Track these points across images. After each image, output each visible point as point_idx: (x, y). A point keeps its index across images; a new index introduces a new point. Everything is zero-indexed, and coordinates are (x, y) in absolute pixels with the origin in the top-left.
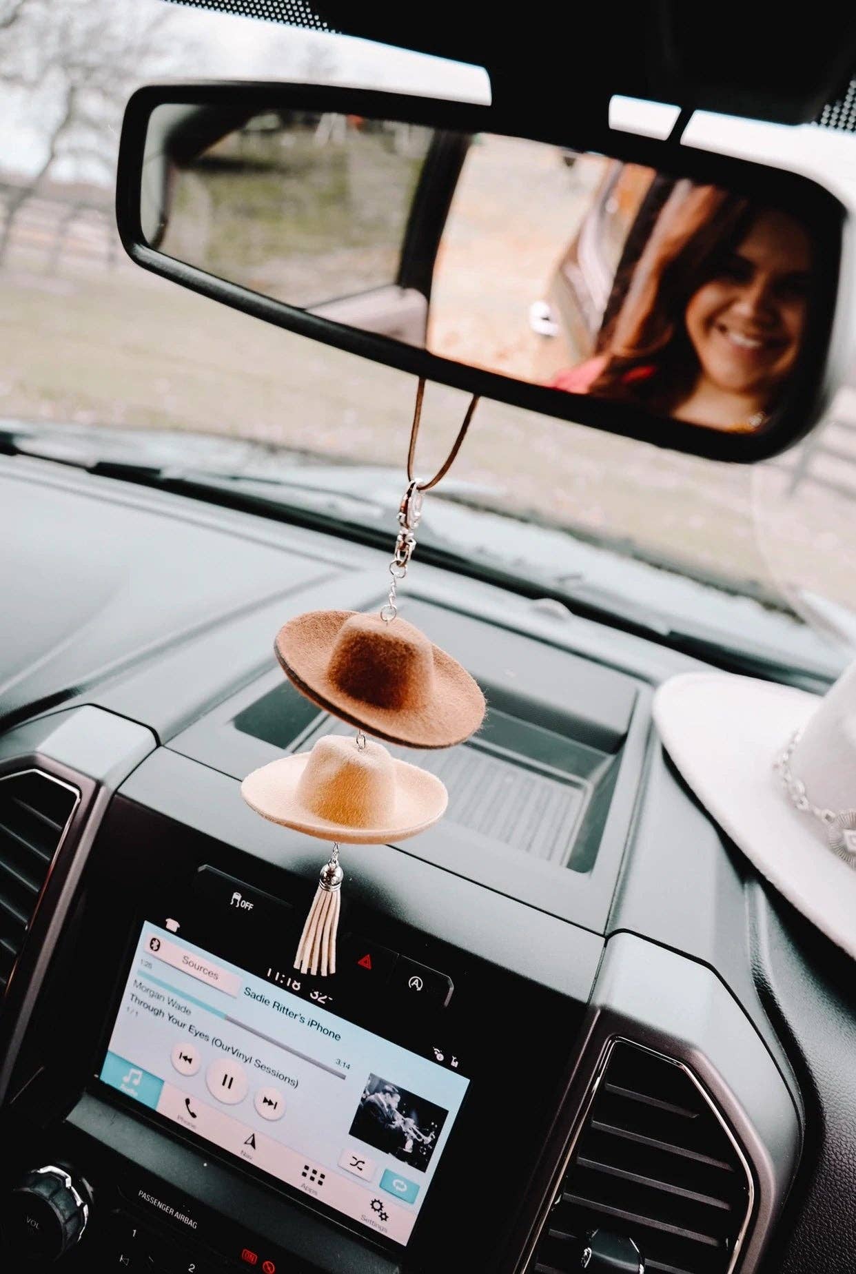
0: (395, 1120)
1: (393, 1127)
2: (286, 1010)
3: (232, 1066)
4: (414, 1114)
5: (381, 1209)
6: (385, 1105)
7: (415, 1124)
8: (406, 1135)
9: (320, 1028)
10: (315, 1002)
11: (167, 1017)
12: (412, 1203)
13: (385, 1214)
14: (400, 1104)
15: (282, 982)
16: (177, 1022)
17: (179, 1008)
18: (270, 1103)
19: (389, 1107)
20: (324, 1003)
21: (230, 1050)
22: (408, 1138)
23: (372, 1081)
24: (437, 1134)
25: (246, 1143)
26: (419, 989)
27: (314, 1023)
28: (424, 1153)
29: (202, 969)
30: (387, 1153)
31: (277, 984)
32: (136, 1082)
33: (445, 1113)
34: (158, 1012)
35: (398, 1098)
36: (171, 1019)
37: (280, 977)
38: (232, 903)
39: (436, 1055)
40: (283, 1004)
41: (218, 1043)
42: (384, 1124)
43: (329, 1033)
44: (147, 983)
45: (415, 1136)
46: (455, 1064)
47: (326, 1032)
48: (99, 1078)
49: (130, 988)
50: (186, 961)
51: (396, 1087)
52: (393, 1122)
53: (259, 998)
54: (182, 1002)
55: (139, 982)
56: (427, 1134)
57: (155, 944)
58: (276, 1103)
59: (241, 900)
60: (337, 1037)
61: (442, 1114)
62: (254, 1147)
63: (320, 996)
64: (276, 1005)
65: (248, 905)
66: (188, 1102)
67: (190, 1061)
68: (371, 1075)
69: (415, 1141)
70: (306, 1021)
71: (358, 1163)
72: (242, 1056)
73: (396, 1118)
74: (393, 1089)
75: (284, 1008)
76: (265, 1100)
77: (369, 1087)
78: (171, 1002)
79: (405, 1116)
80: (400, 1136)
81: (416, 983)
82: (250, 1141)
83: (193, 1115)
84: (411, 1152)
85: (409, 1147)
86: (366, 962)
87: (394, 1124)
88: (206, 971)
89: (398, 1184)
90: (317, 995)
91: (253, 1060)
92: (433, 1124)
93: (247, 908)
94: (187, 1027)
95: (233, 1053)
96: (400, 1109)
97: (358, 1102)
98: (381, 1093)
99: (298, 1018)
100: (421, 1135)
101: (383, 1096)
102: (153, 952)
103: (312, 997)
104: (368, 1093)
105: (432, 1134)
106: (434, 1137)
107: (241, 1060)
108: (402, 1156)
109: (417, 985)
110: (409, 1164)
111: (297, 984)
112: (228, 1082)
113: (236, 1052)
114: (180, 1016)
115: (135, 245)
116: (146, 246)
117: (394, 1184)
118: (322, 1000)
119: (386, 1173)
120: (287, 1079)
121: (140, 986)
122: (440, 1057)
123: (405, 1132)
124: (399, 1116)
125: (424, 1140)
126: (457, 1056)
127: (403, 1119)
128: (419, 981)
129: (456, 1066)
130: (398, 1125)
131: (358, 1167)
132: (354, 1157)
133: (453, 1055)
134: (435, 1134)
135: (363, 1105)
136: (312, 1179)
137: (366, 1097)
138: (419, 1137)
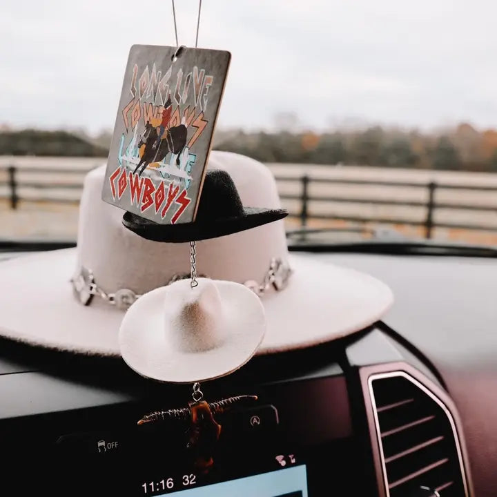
10: (189, 487)
15: (158, 490)
20: (195, 482)
26: (259, 423)
31: (155, 494)
37: (156, 487)
38: (100, 451)
39: (281, 464)
46: (293, 461)
59: (106, 444)
63: (190, 479)
65: (113, 445)
81: (255, 421)
90: (188, 481)
93: (114, 447)
103: (185, 485)
111: (170, 483)
118: (193, 481)
122: (283, 463)
126: (292, 456)
128: (256, 418)
129: (295, 462)
133: (290, 456)
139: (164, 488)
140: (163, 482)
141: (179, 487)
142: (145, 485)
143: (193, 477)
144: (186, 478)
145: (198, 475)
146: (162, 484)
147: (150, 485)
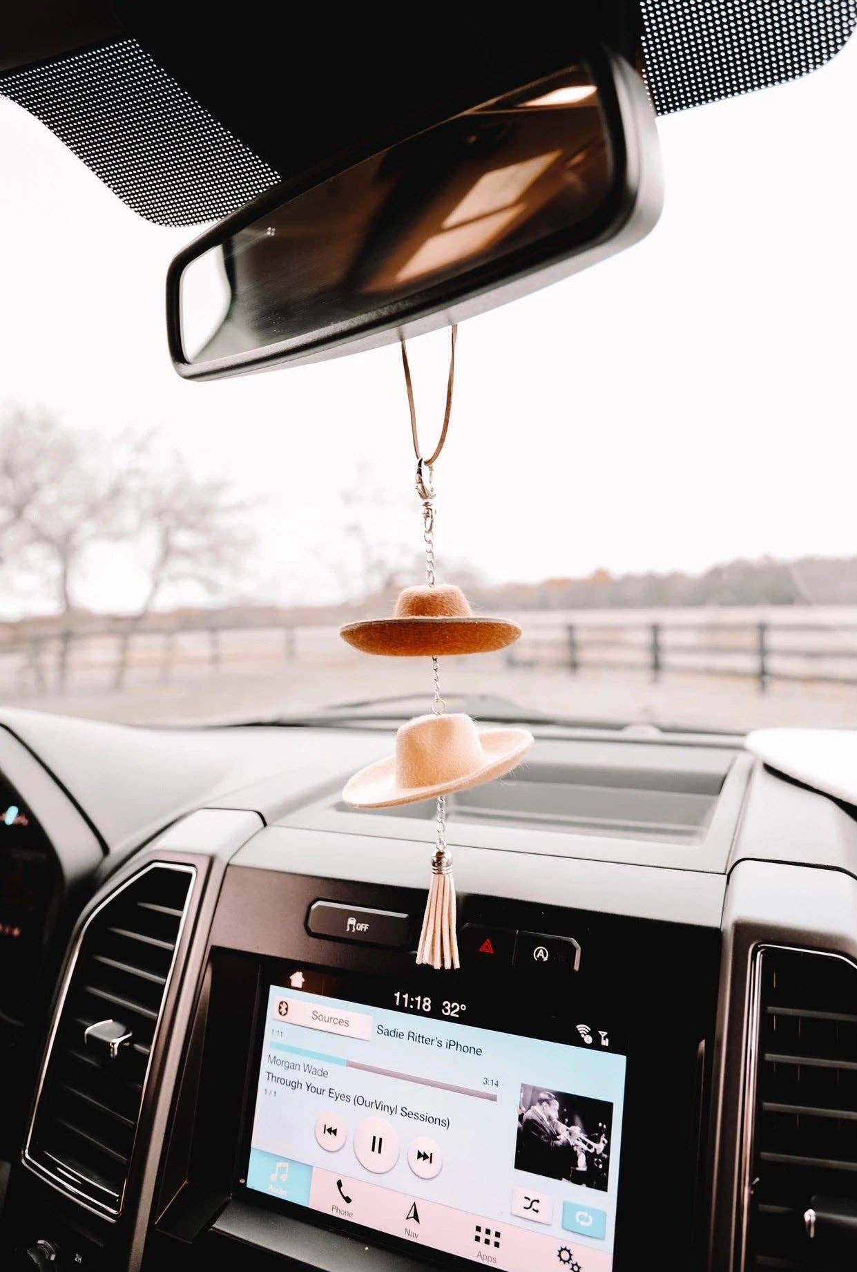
0: (559, 1134)
1: (559, 1143)
2: (421, 1038)
3: (381, 1124)
4: (578, 1120)
5: (570, 1259)
6: (545, 1119)
8: (575, 1149)
9: (459, 1047)
10: (449, 1019)
11: (304, 1087)
12: (603, 1239)
13: (576, 1265)
14: (560, 1111)
15: (412, 1007)
16: (316, 1090)
17: (316, 1073)
18: (425, 1157)
19: (550, 1119)
20: (457, 1016)
21: (374, 1105)
22: (579, 1153)
23: (524, 1093)
24: (608, 1137)
25: (408, 1218)
26: (545, 959)
27: (452, 1043)
29: (332, 1020)
30: (561, 1179)
31: (407, 1011)
32: (284, 1177)
33: (609, 1106)
34: (296, 1085)
35: (556, 1104)
36: (310, 1088)
37: (409, 1002)
38: (348, 930)
39: (583, 1038)
40: (418, 1032)
41: (360, 1101)
42: (550, 1143)
43: (469, 1049)
44: (282, 1055)
45: (586, 1148)
47: (466, 1049)
48: (246, 1183)
49: (265, 1066)
50: (316, 1016)
51: (549, 1091)
52: (558, 1137)
53: (392, 1033)
54: (318, 1064)
55: (272, 1056)
56: (597, 1140)
57: (284, 1007)
59: (357, 923)
60: (478, 1052)
61: (605, 1109)
63: (452, 1009)
64: (411, 1035)
65: (363, 927)
66: (339, 1184)
68: (522, 1085)
69: (587, 1153)
70: (444, 1045)
71: (532, 1204)
72: (386, 1108)
73: (560, 1131)
74: (550, 1096)
76: (420, 1155)
77: (524, 1101)
78: (307, 1069)
79: (569, 1125)
80: (568, 1152)
81: (541, 954)
82: (412, 1214)
83: (348, 1200)
84: (585, 1169)
85: (582, 1165)
86: (487, 947)
87: (558, 1140)
88: (335, 1020)
89: (581, 1218)
90: (449, 1011)
91: (399, 1111)
92: (600, 1125)
93: (363, 929)
94: (327, 1093)
95: (377, 1108)
97: (516, 1125)
98: (538, 1104)
99: (435, 1043)
100: (592, 1143)
101: (541, 1107)
102: (281, 1017)
103: (445, 1014)
104: (525, 1110)
105: (603, 1138)
106: (606, 1142)
107: (387, 1114)
108: (578, 1178)
109: (543, 955)
111: (427, 1003)
112: (377, 1145)
113: (379, 1106)
114: (318, 1082)
115: (182, 365)
116: (188, 363)
117: (577, 1219)
118: (455, 1014)
119: (565, 1204)
120: (437, 1121)
121: (274, 1060)
122: (588, 1040)
123: (573, 1146)
124: (562, 1128)
125: (595, 1149)
126: (606, 1033)
127: (567, 1130)
128: (544, 950)
129: (607, 1045)
130: (565, 1139)
131: (534, 1210)
132: (526, 1198)
133: (600, 1032)
134: (605, 1138)
135: (521, 1126)
136: (487, 1242)
137: (523, 1114)
138: (590, 1147)
139: (418, 1008)
140: (419, 999)
141: (436, 1013)
142: (398, 995)
143: (455, 1007)
144: (447, 1005)
145: (464, 1007)
146: (417, 1001)
147: (404, 996)
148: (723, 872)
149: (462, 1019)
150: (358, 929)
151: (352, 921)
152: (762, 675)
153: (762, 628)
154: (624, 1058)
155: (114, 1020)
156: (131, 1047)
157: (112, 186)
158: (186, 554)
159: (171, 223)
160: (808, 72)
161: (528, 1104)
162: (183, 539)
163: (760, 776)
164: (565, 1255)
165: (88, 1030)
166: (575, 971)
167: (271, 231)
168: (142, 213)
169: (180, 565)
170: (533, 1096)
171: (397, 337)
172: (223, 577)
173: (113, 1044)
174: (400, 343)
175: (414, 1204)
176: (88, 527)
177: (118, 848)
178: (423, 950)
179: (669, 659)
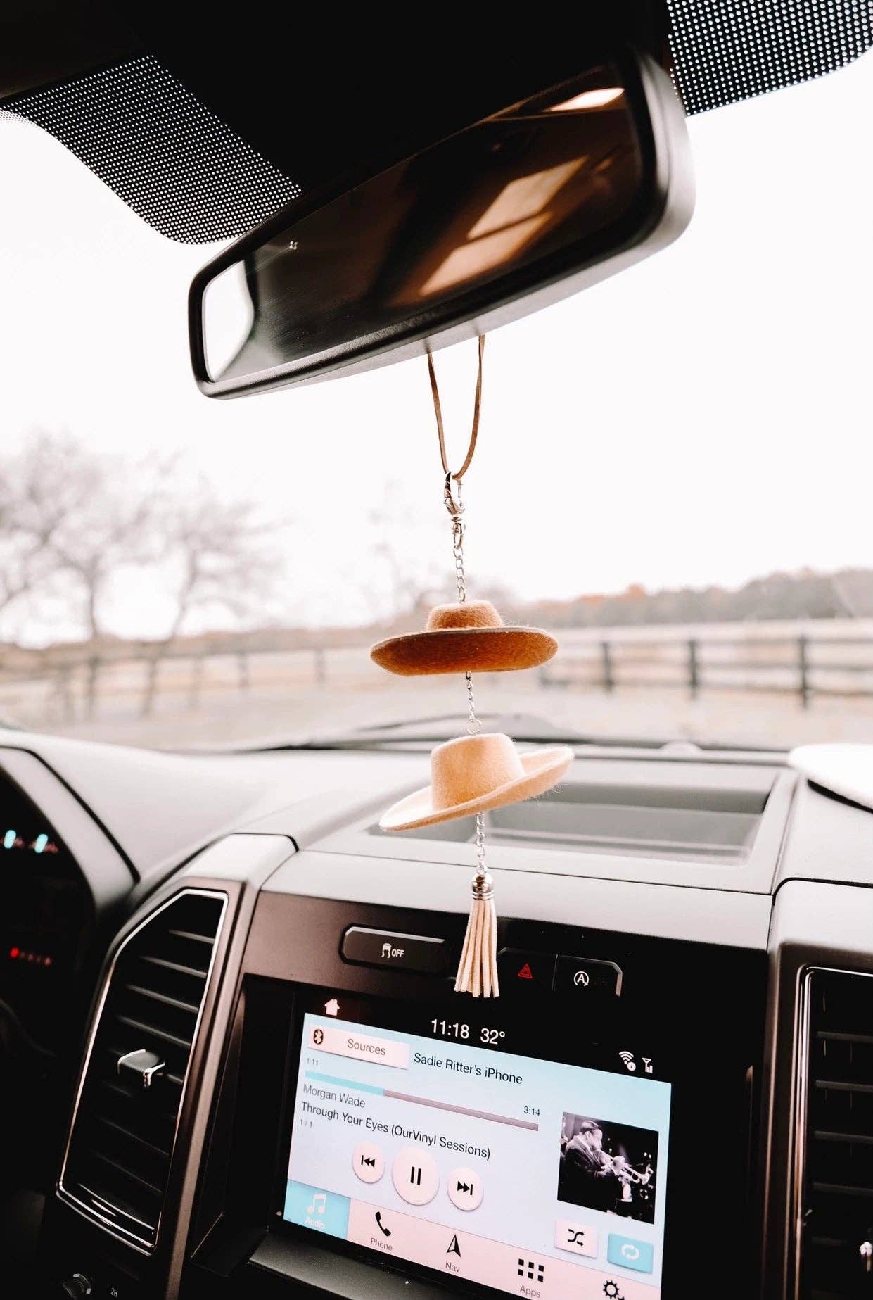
0: (603, 1165)
1: (603, 1173)
2: (459, 1067)
3: (419, 1154)
4: (622, 1150)
5: (616, 1293)
6: (589, 1148)
7: (626, 1162)
8: (620, 1179)
9: (499, 1074)
10: (488, 1046)
11: (341, 1117)
12: (650, 1273)
14: (603, 1140)
15: (449, 1034)
16: (353, 1120)
17: (353, 1103)
18: (466, 1188)
19: (593, 1149)
20: (496, 1043)
21: (412, 1135)
22: (623, 1183)
23: (566, 1122)
24: (654, 1167)
25: (448, 1251)
26: (586, 984)
27: (491, 1071)
28: (647, 1197)
29: (368, 1048)
30: (606, 1211)
31: (445, 1038)
32: (322, 1209)
33: (654, 1135)
34: (332, 1115)
35: (599, 1134)
36: (346, 1118)
37: (447, 1030)
38: (383, 956)
39: (626, 1065)
40: (456, 1060)
41: (398, 1131)
42: (594, 1173)
43: (509, 1078)
44: (318, 1085)
45: (631, 1178)
46: (649, 1070)
47: (505, 1077)
48: (283, 1215)
49: (301, 1096)
50: (351, 1044)
51: (592, 1119)
52: (602, 1168)
53: (430, 1062)
54: (355, 1094)
55: (308, 1087)
56: (643, 1172)
57: (319, 1035)
58: (472, 1185)
59: (392, 949)
60: (518, 1080)
61: (650, 1138)
62: (459, 1254)
63: (491, 1036)
64: (450, 1063)
65: (398, 953)
66: (378, 1216)
67: (373, 1163)
68: (565, 1114)
69: (632, 1184)
70: (483, 1072)
71: (576, 1236)
72: (425, 1138)
73: (604, 1161)
74: (593, 1125)
75: (458, 1064)
76: (460, 1187)
77: (566, 1130)
78: (344, 1098)
79: (613, 1155)
80: (613, 1183)
81: (581, 978)
82: (453, 1247)
83: (387, 1233)
84: (630, 1200)
85: (627, 1196)
86: (526, 973)
87: (603, 1170)
88: (372, 1049)
89: (627, 1251)
90: (488, 1038)
91: (438, 1141)
92: (645, 1154)
93: (399, 955)
94: (364, 1123)
95: (416, 1139)
96: (605, 1149)
97: (558, 1154)
98: (581, 1133)
99: (474, 1071)
100: (637, 1173)
101: (584, 1137)
102: (316, 1046)
103: (484, 1041)
104: (566, 1139)
105: (648, 1169)
106: (652, 1172)
107: (425, 1144)
108: (623, 1210)
109: (583, 980)
110: (633, 1218)
111: (465, 1031)
112: (416, 1176)
113: (418, 1136)
114: (354, 1112)
115: (205, 383)
116: (213, 382)
117: (623, 1252)
118: (494, 1041)
119: (610, 1238)
120: (478, 1151)
121: (310, 1089)
122: (632, 1067)
123: (618, 1177)
124: (606, 1158)
125: (641, 1180)
126: (649, 1060)
127: (611, 1160)
128: (584, 975)
129: (651, 1072)
130: (609, 1170)
131: (578, 1243)
132: (570, 1230)
133: (644, 1059)
134: (651, 1168)
135: (564, 1156)
136: (530, 1276)
137: (565, 1144)
138: (635, 1177)
139: (456, 1035)
140: (456, 1026)
141: (474, 1041)
142: (435, 1022)
143: (494, 1034)
144: (485, 1032)
145: (503, 1034)
146: (455, 1028)
147: (441, 1023)
148: (768, 892)
149: (502, 1046)
150: (394, 955)
151: (387, 947)
152: (803, 690)
153: (803, 642)
154: (669, 1085)
155: (146, 1050)
156: (165, 1077)
157: (132, 205)
158: (214, 577)
159: (192, 241)
160: (842, 65)
161: (570, 1134)
162: (209, 562)
163: (805, 792)
164: (611, 1290)
165: (121, 1060)
166: (617, 996)
167: (294, 246)
168: (163, 231)
169: (207, 588)
170: (575, 1126)
171: (423, 349)
172: (249, 599)
173: (146, 1074)
174: (426, 356)
175: (455, 1237)
176: (113, 552)
177: (149, 874)
178: (461, 977)
179: (707, 675)
